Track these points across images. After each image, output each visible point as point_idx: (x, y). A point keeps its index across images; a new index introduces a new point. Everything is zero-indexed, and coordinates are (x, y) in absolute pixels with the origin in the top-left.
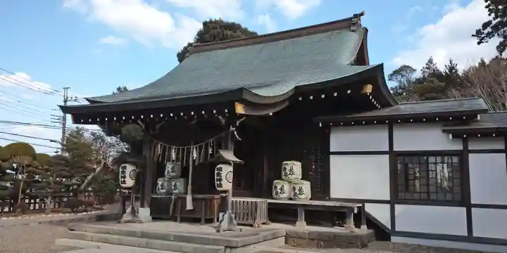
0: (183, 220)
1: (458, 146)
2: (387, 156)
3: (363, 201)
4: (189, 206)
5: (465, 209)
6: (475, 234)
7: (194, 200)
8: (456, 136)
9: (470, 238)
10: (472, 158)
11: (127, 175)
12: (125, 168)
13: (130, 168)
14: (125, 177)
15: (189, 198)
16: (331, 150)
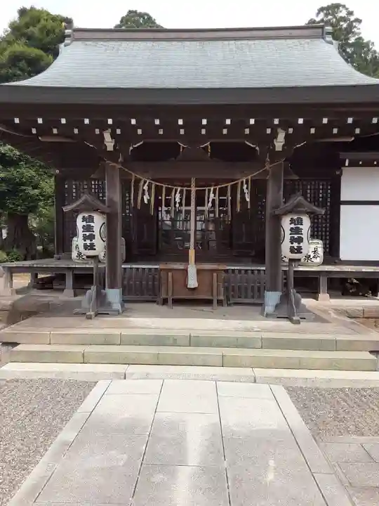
0: (178, 302)
4: (193, 282)
7: (199, 272)
11: (96, 233)
12: (91, 219)
13: (98, 221)
14: (92, 237)
15: (192, 269)
16: (342, 199)
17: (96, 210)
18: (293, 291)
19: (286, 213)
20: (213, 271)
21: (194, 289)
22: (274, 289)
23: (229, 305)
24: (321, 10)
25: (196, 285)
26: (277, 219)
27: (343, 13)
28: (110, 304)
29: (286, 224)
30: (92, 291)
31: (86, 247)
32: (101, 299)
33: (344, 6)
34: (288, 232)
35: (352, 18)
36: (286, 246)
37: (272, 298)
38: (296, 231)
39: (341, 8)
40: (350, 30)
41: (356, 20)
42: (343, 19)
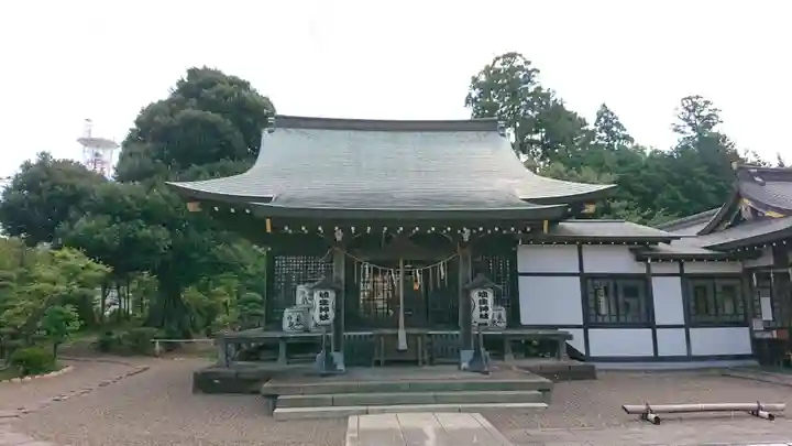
0: (389, 363)
1: (640, 269)
2: (578, 278)
3: (555, 327)
4: (403, 345)
5: (650, 330)
6: (661, 353)
7: (408, 335)
8: (640, 259)
9: (656, 358)
10: (655, 282)
11: (330, 306)
12: (327, 295)
13: (332, 295)
14: (327, 309)
15: (402, 333)
16: (519, 271)
17: (332, 288)
18: (482, 349)
19: (475, 287)
20: (418, 335)
21: (405, 351)
22: (467, 347)
23: (431, 364)
24: (497, 58)
25: (406, 347)
26: (467, 293)
27: (519, 62)
28: (336, 365)
29: (475, 296)
30: (322, 354)
31: (321, 317)
32: (329, 361)
33: (520, 55)
34: (477, 303)
35: (530, 68)
36: (476, 314)
37: (467, 355)
38: (483, 302)
39: (518, 57)
40: (528, 79)
41: (534, 70)
42: (520, 68)
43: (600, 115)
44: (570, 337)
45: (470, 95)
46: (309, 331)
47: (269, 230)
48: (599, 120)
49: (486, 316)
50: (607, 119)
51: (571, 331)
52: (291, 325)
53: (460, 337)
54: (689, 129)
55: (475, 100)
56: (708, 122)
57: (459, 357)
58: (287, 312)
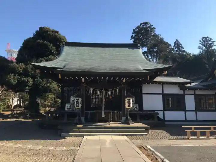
1: (181, 92)
2: (162, 95)
3: (154, 111)
4: (103, 115)
5: (184, 112)
6: (187, 119)
7: (105, 113)
8: (181, 89)
9: (186, 121)
10: (186, 96)
11: (80, 103)
13: (80, 100)
14: (79, 104)
15: (103, 112)
16: (143, 92)
19: (126, 97)
20: (108, 112)
22: (124, 116)
24: (142, 24)
25: (104, 116)
26: (124, 99)
27: (149, 25)
28: (82, 121)
29: (127, 100)
30: (77, 118)
31: (77, 106)
34: (127, 102)
35: (152, 27)
36: (126, 105)
37: (123, 119)
38: (129, 102)
39: (148, 24)
40: (151, 31)
41: (153, 28)
42: (149, 27)
43: (175, 43)
44: (158, 114)
45: (132, 36)
46: (74, 111)
47: (60, 78)
48: (175, 45)
49: (130, 106)
50: (177, 44)
51: (158, 112)
52: (68, 108)
53: (122, 113)
54: (204, 48)
55: (134, 38)
56: (211, 45)
57: (121, 120)
58: (67, 105)
